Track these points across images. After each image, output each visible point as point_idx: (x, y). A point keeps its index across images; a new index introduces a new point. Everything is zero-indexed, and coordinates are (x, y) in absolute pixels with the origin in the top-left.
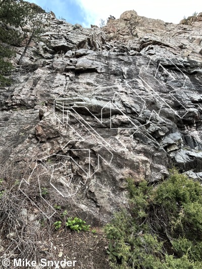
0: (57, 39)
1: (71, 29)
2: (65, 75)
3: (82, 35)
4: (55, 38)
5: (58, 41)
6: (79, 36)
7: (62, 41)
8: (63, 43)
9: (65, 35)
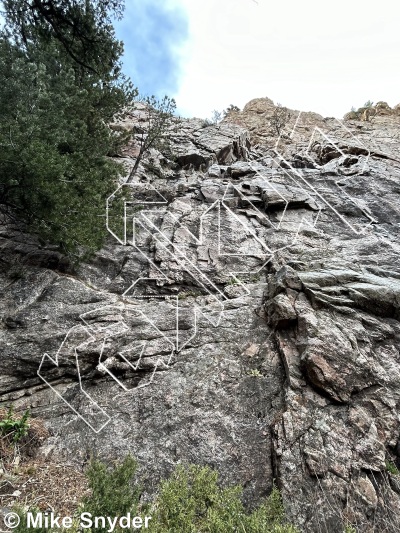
0: (179, 143)
1: (198, 127)
2: (245, 214)
3: (220, 138)
4: (175, 142)
5: (182, 146)
6: (216, 137)
7: (190, 147)
8: (192, 150)
9: (192, 137)
